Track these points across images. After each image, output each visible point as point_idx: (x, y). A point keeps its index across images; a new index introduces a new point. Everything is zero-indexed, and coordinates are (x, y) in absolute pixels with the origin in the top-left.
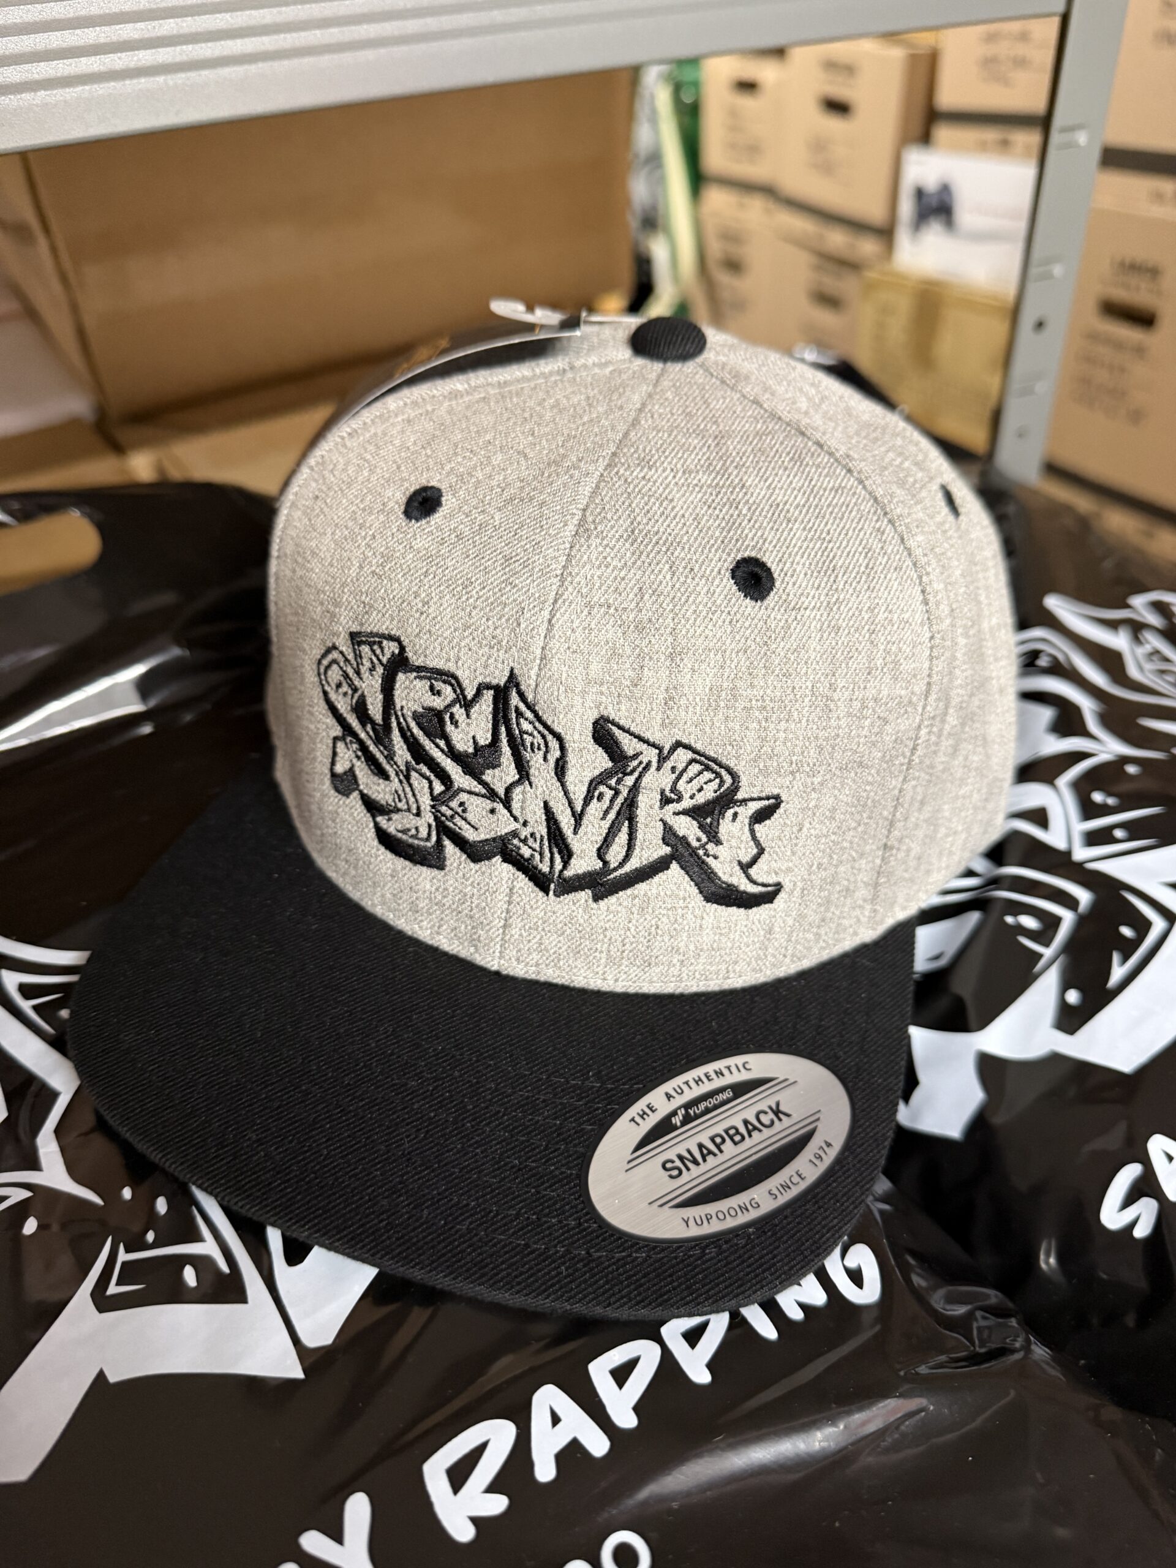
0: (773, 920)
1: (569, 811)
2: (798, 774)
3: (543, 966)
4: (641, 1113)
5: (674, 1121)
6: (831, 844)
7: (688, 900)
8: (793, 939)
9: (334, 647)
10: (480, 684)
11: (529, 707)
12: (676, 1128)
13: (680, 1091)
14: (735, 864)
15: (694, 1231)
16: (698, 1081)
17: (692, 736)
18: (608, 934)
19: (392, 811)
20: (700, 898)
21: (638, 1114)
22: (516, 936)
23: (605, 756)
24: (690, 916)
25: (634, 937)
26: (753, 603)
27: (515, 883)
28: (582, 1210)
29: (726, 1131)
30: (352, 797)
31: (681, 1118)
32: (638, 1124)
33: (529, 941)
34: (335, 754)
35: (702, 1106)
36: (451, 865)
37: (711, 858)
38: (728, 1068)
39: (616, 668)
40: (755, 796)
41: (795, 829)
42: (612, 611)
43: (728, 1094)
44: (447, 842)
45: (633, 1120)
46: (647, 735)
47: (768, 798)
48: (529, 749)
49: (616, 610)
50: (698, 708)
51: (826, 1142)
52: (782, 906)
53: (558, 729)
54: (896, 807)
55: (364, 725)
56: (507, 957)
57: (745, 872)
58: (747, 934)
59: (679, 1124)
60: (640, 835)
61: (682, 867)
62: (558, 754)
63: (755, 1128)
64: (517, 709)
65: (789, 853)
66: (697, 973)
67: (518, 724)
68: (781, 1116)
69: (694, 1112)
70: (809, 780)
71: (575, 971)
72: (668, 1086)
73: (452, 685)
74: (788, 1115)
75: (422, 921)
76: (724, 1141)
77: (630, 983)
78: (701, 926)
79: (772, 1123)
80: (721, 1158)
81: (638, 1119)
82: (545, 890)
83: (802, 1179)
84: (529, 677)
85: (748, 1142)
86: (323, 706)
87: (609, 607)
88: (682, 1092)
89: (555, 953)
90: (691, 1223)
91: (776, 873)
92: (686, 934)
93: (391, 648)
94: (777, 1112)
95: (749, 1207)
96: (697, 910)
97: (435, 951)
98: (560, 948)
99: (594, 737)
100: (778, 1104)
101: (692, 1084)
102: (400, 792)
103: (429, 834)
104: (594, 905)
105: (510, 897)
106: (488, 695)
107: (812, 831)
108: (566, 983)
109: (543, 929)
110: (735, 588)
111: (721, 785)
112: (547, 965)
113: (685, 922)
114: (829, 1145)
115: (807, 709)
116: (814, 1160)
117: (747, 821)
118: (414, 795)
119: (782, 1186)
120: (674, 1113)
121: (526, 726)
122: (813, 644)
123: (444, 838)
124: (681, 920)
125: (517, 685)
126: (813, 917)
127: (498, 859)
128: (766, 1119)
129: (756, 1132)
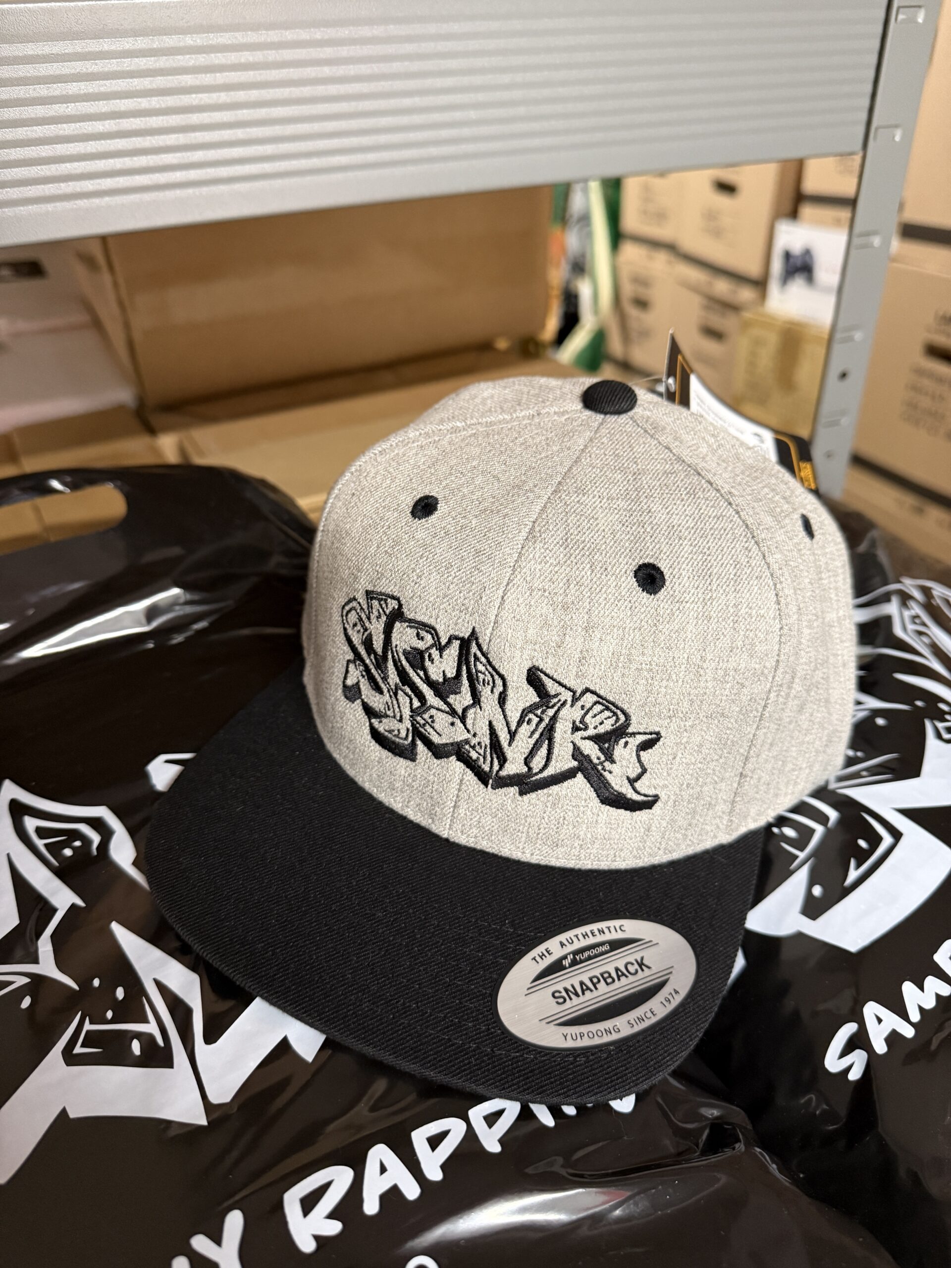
0: (652, 821)
1: (506, 729)
2: (674, 718)
3: (480, 838)
4: (541, 954)
5: (564, 963)
6: (698, 770)
7: (588, 801)
8: (666, 837)
9: (355, 599)
10: (451, 636)
11: (484, 654)
12: (565, 968)
13: (570, 941)
14: (625, 778)
15: (570, 1044)
16: (585, 936)
17: (597, 686)
18: (528, 820)
19: (383, 716)
20: (597, 800)
21: (539, 955)
22: (462, 815)
23: (534, 693)
24: (589, 813)
25: (547, 824)
26: (648, 596)
27: (464, 776)
28: (491, 1019)
29: (602, 975)
30: (356, 703)
31: (570, 961)
32: (538, 962)
33: (471, 819)
34: (347, 672)
35: (586, 954)
36: (421, 758)
37: (607, 772)
38: (609, 928)
39: (546, 633)
40: (642, 731)
41: (671, 757)
42: (546, 594)
43: (606, 947)
44: (419, 742)
45: (534, 959)
46: (565, 682)
47: (651, 733)
48: (481, 684)
49: (550, 593)
50: (603, 666)
51: (675, 990)
52: (658, 812)
53: (502, 672)
54: (750, 747)
55: (369, 655)
56: (454, 829)
57: (631, 785)
58: (631, 830)
59: (567, 965)
60: (556, 751)
61: (585, 777)
62: (501, 689)
63: (623, 974)
64: (475, 655)
65: (665, 774)
66: (592, 855)
67: (475, 665)
68: (643, 967)
69: (580, 958)
70: (682, 724)
71: (502, 844)
72: (563, 937)
73: (432, 634)
74: (649, 968)
75: (396, 796)
76: (599, 981)
77: (542, 857)
78: (597, 821)
79: (637, 972)
80: (595, 993)
81: (538, 959)
82: (486, 784)
83: (654, 1015)
84: (485, 634)
85: (617, 984)
86: (342, 636)
87: (545, 591)
88: (573, 942)
89: (489, 830)
90: (569, 1037)
91: (655, 788)
92: (585, 826)
93: (393, 604)
94: (641, 964)
95: (612, 1031)
96: (594, 809)
97: (403, 819)
98: (493, 827)
99: (527, 680)
100: (642, 958)
101: (580, 937)
102: (389, 704)
103: (407, 735)
104: (520, 798)
105: (460, 786)
106: (456, 644)
107: (684, 760)
108: (496, 853)
109: (482, 812)
110: (636, 584)
111: (616, 722)
112: (482, 838)
113: (585, 817)
114: (677, 992)
115: (683, 673)
116: (665, 1002)
117: (635, 748)
118: (399, 707)
119: (638, 1018)
120: (565, 957)
121: (481, 667)
122: (690, 627)
123: (417, 739)
124: (582, 815)
125: (477, 639)
126: (681, 822)
127: (453, 758)
128: (632, 969)
129: (624, 977)
